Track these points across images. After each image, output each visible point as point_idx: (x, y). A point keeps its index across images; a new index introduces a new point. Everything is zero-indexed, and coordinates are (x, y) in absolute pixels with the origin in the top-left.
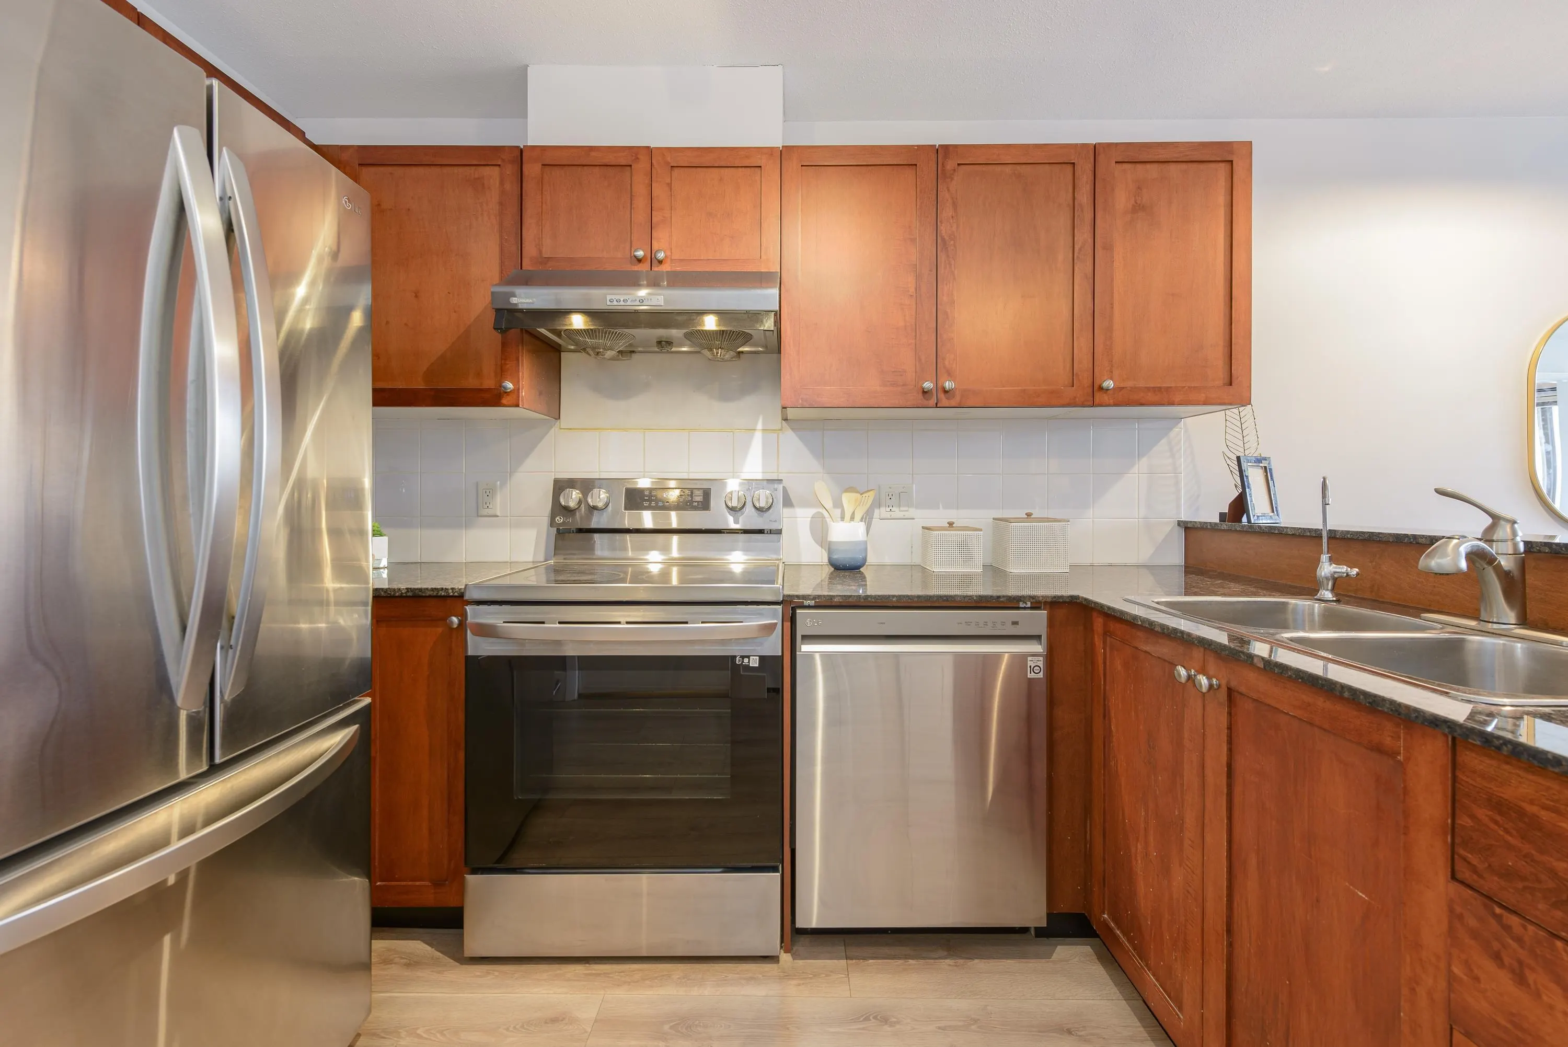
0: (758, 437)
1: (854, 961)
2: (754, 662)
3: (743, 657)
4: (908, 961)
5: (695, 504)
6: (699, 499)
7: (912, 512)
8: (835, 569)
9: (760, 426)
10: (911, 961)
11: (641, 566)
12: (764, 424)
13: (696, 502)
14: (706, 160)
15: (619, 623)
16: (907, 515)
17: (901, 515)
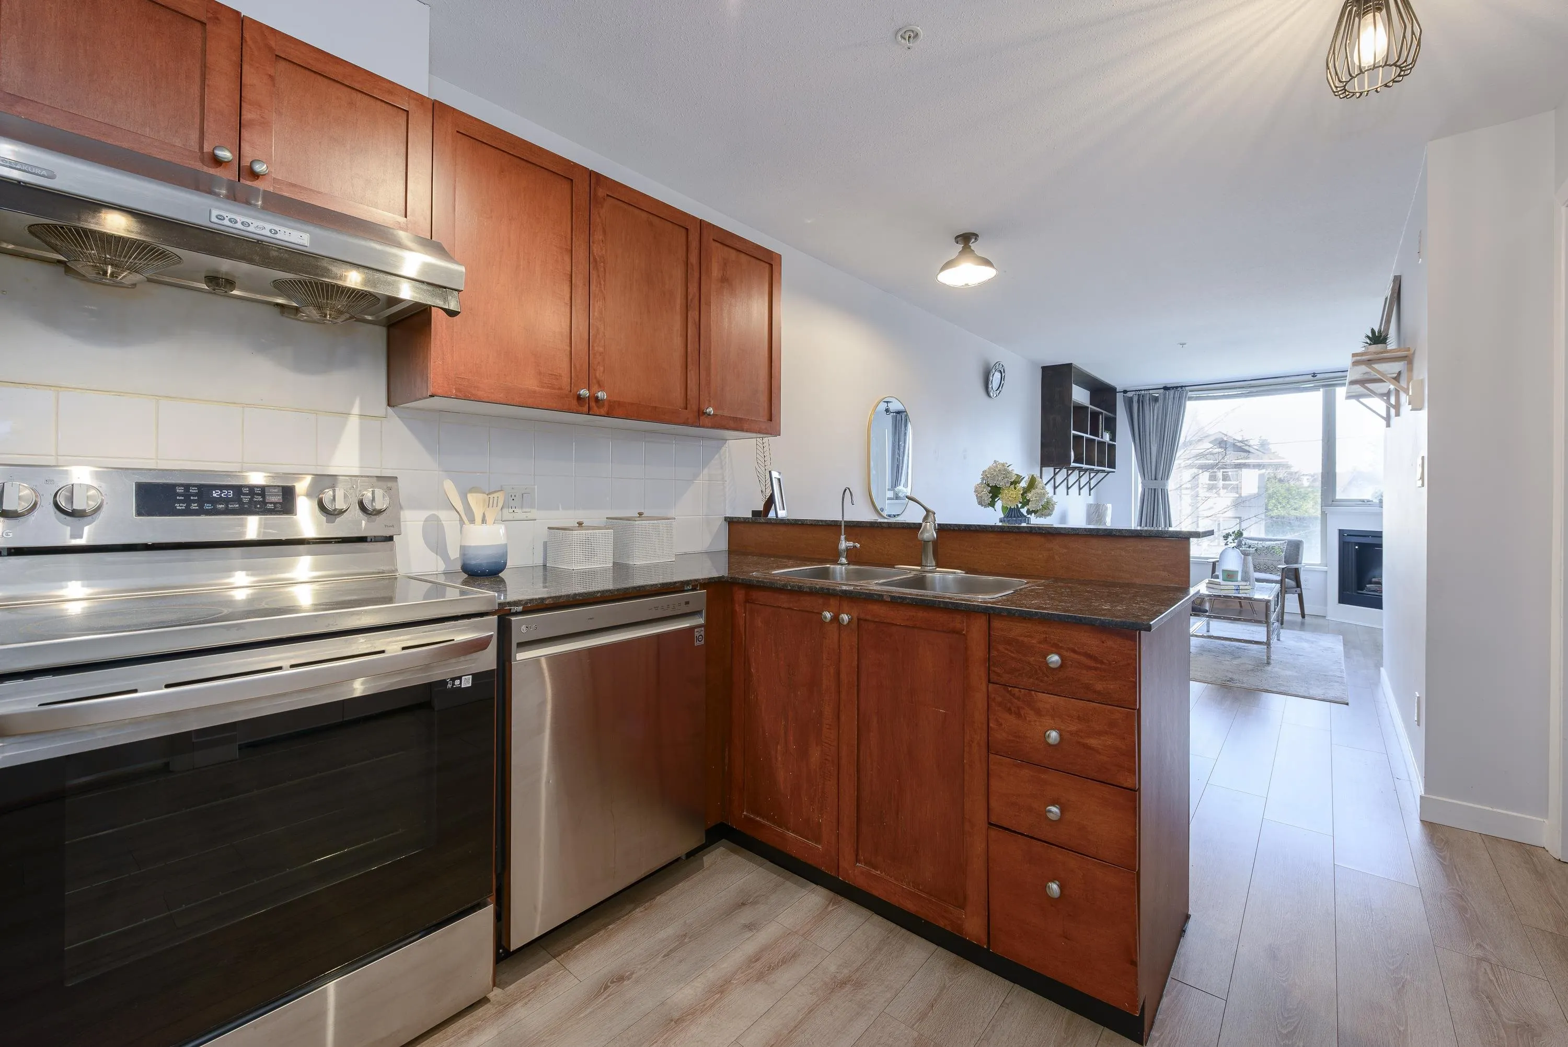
0: (353, 423)
1: (562, 955)
2: (467, 682)
3: (453, 679)
4: (608, 928)
5: (270, 506)
6: (278, 499)
7: (534, 513)
8: (469, 575)
9: (356, 410)
10: (610, 927)
11: (221, 593)
12: (362, 407)
13: (271, 503)
14: (330, 70)
15: (280, 668)
16: (530, 516)
17: (523, 516)
